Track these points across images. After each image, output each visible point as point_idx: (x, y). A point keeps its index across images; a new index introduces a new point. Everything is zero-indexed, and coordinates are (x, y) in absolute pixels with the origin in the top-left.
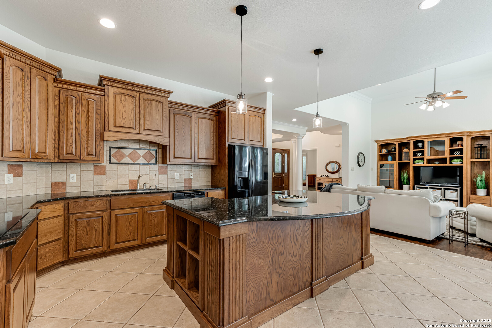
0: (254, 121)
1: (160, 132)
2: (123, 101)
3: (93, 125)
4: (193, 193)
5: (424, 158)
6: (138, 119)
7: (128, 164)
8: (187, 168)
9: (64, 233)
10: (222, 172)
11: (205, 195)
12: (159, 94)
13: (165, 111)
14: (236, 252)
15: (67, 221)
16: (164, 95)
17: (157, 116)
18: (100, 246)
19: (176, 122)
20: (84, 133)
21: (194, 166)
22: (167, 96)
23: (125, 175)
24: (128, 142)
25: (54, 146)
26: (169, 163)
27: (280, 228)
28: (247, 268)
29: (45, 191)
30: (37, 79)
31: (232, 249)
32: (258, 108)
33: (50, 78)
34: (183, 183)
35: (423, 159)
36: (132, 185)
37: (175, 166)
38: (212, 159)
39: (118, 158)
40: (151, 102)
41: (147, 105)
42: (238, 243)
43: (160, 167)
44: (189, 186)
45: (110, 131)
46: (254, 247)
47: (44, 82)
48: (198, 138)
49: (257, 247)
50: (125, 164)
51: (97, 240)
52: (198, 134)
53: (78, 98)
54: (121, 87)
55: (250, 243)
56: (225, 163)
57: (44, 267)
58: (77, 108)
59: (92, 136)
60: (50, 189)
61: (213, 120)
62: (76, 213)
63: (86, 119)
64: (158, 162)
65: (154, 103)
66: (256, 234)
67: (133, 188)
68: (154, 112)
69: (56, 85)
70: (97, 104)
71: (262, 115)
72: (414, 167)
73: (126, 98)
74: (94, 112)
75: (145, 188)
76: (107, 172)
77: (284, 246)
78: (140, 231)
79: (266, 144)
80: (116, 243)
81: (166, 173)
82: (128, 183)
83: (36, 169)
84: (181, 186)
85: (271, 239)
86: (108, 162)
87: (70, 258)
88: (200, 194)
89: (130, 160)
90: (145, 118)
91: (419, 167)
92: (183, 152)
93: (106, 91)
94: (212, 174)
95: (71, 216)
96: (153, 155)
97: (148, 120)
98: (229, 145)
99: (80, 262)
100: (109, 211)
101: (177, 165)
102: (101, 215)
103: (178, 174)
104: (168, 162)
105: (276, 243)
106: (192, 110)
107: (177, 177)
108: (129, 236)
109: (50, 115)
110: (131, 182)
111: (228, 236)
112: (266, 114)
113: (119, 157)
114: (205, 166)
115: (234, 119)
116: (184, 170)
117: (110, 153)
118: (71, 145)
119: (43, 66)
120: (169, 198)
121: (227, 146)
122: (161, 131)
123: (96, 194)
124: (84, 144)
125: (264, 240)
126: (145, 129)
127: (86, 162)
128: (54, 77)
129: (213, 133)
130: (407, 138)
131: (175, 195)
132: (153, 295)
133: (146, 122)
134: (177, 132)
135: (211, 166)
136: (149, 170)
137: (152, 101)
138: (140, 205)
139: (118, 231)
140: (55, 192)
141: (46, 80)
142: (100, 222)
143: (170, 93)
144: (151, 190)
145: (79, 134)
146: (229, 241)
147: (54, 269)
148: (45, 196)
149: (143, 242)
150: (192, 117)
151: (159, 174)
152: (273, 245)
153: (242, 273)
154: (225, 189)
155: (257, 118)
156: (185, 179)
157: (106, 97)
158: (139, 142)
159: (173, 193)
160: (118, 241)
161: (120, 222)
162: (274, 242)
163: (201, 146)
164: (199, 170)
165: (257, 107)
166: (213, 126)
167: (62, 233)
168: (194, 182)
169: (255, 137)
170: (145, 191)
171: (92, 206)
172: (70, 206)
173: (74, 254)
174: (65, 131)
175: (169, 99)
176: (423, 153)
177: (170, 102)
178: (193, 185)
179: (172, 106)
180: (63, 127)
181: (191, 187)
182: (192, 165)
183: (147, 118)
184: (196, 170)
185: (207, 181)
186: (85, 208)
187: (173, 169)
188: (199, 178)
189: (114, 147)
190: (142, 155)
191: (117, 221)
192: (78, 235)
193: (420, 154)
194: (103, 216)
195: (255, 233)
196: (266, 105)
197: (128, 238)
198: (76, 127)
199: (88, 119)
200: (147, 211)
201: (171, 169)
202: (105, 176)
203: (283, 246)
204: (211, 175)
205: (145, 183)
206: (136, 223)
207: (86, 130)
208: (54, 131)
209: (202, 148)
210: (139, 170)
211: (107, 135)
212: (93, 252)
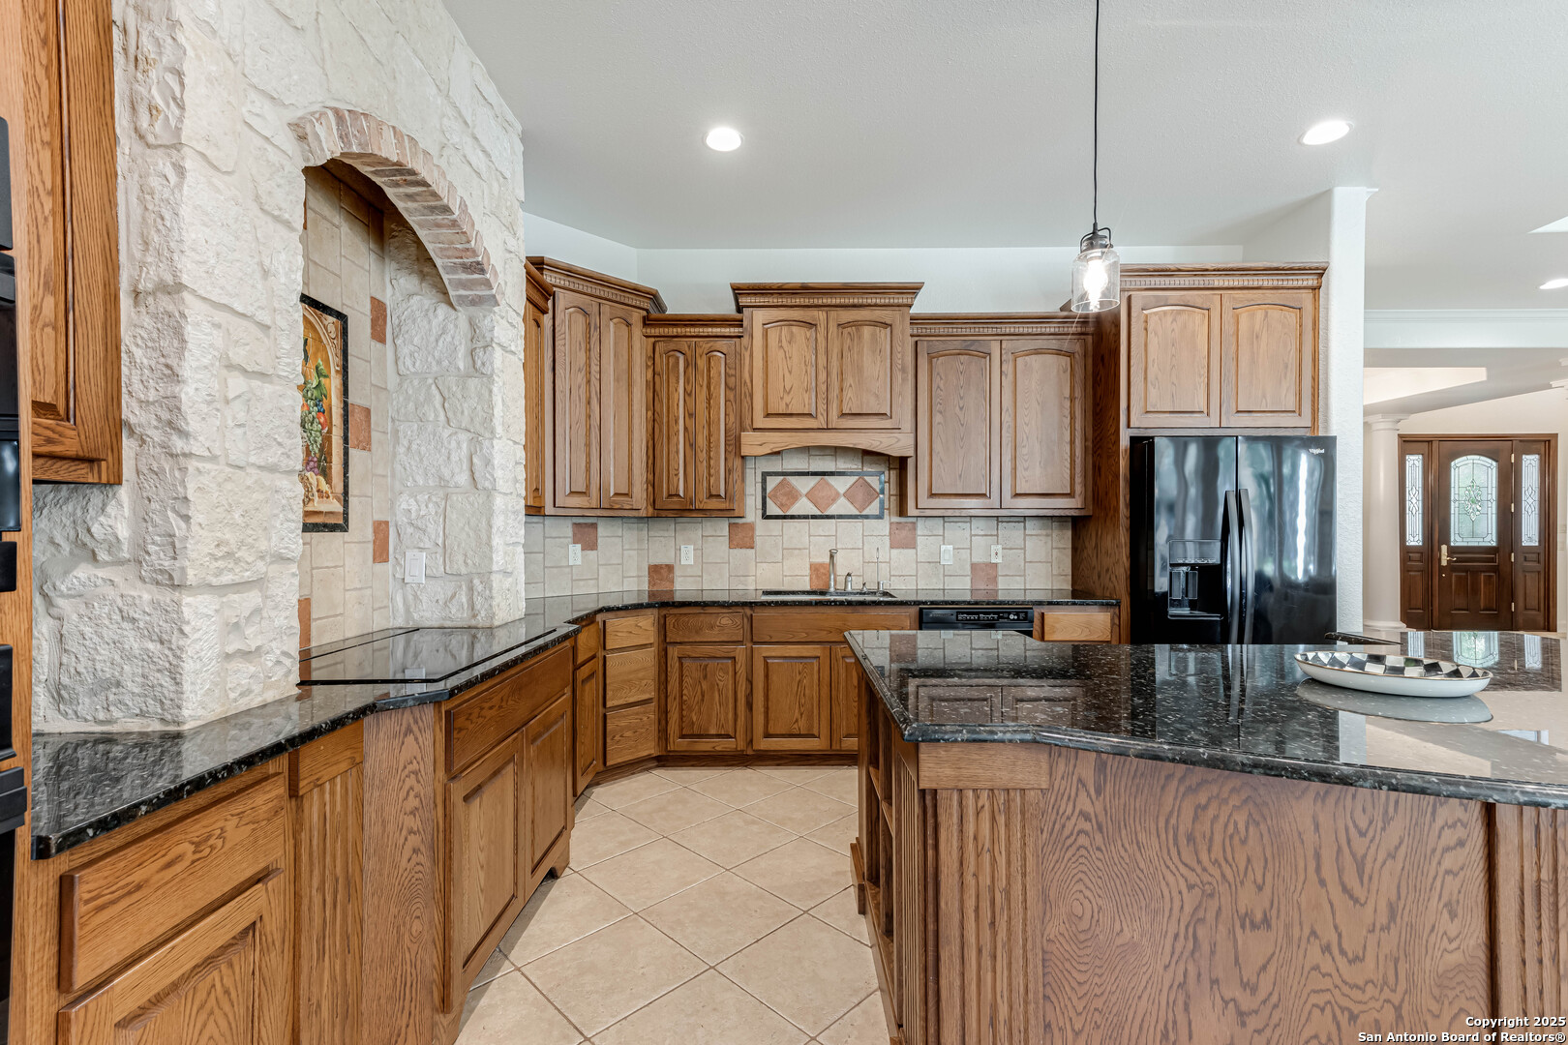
0: (1257, 327)
1: (884, 417)
2: (785, 343)
3: (719, 419)
4: (989, 613)
6: (824, 387)
7: (806, 517)
8: (979, 526)
9: (659, 689)
10: (1108, 542)
11: (1032, 622)
12: (883, 301)
13: (900, 349)
14: (992, 851)
15: (663, 660)
16: (896, 301)
17: (875, 368)
18: (728, 736)
19: (937, 380)
20: (701, 441)
21: (1008, 519)
22: (905, 301)
23: (800, 549)
24: (806, 456)
25: (645, 479)
26: (917, 513)
27: (1245, 801)
28: (1052, 930)
29: (638, 585)
30: (612, 324)
31: (975, 838)
32: (1283, 269)
33: (636, 317)
34: (968, 579)
36: (818, 577)
37: (941, 520)
38: (1071, 495)
39: (783, 502)
40: (858, 330)
41: (849, 340)
42: (1001, 820)
43: (894, 527)
44: (990, 587)
45: (755, 430)
46: (1083, 852)
47: (624, 328)
48: (1012, 424)
49: (1099, 854)
50: (799, 517)
51: (722, 719)
52: (1011, 411)
53: (688, 353)
54: (780, 304)
55: (1066, 832)
56: (1117, 509)
57: (619, 760)
58: (687, 381)
59: (718, 446)
60: (647, 579)
61: (1070, 355)
62: (681, 643)
63: (705, 405)
64: (889, 509)
65: (867, 331)
66: (1097, 803)
67: (818, 586)
68: (867, 359)
69: (648, 330)
70: (728, 361)
71: (1306, 297)
73: (792, 332)
74: (720, 384)
75: (849, 589)
76: (758, 541)
77: (1267, 890)
78: (825, 714)
79: (1326, 421)
80: (767, 735)
81: (911, 544)
82: (808, 572)
83: (620, 534)
84: (961, 588)
85: (1183, 841)
86: (760, 512)
87: (670, 751)
88: (1012, 617)
89: (811, 505)
90: (842, 380)
92: (960, 476)
93: (745, 323)
94: (1075, 549)
95: (670, 649)
96: (875, 490)
97: (851, 386)
98: (1132, 439)
99: (693, 766)
100: (749, 645)
101: (946, 519)
102: (732, 655)
103: (950, 547)
104: (911, 510)
105: (1216, 862)
106: (990, 332)
107: (947, 557)
108: (797, 721)
109: (636, 407)
110: (815, 568)
111: (951, 785)
112: (1328, 288)
113: (784, 500)
114: (1045, 521)
115: (1156, 334)
116: (971, 536)
117: (764, 489)
118: (676, 472)
119: (622, 294)
120: (908, 623)
121: (1124, 442)
122: (889, 414)
123: (735, 598)
124: (703, 468)
125: (1142, 837)
126: (844, 414)
127: (706, 514)
128: (645, 313)
129: (1072, 399)
131: (927, 614)
132: (805, 912)
133: (845, 393)
134: (941, 413)
135: (1070, 519)
136: (863, 536)
137: (861, 325)
138: (823, 636)
139: (770, 703)
140: (655, 589)
141: (629, 325)
142: (730, 673)
143: (913, 289)
144: (864, 594)
145: (691, 445)
146: (961, 803)
147: (641, 771)
148: (638, 595)
149: (834, 747)
150: (990, 354)
151: (892, 547)
152: (1199, 870)
153: (1024, 946)
154: (1118, 604)
155: (1275, 314)
156: (974, 566)
157: (745, 340)
158: (836, 452)
159: (921, 609)
160: (771, 731)
161: (774, 678)
162: (1204, 857)
163: (1025, 451)
164: (1025, 535)
165: (1275, 265)
166: (1072, 375)
167: (652, 687)
168: (1007, 575)
169: (1264, 396)
170: (849, 598)
171: (712, 627)
172: (667, 623)
173: (678, 744)
174: (665, 440)
175: (913, 311)
177: (915, 320)
178: (1002, 584)
179: (924, 330)
180: (661, 431)
181: (997, 591)
182: (997, 517)
183: (849, 380)
184: (1013, 533)
185: (1055, 572)
186: (697, 632)
187: (935, 533)
188: (1025, 562)
189: (773, 473)
190: (842, 491)
191: (767, 676)
192: (684, 697)
194: (735, 658)
195: (1089, 795)
196: (1327, 249)
197: (796, 726)
198: (686, 429)
199: (709, 404)
200: (843, 657)
201: (926, 533)
202: (753, 551)
203: (1260, 888)
204: (1069, 552)
205: (849, 575)
206: (816, 687)
207: (706, 432)
208: (644, 443)
209: (1026, 457)
210: (836, 536)
211: (751, 443)
212: (717, 748)
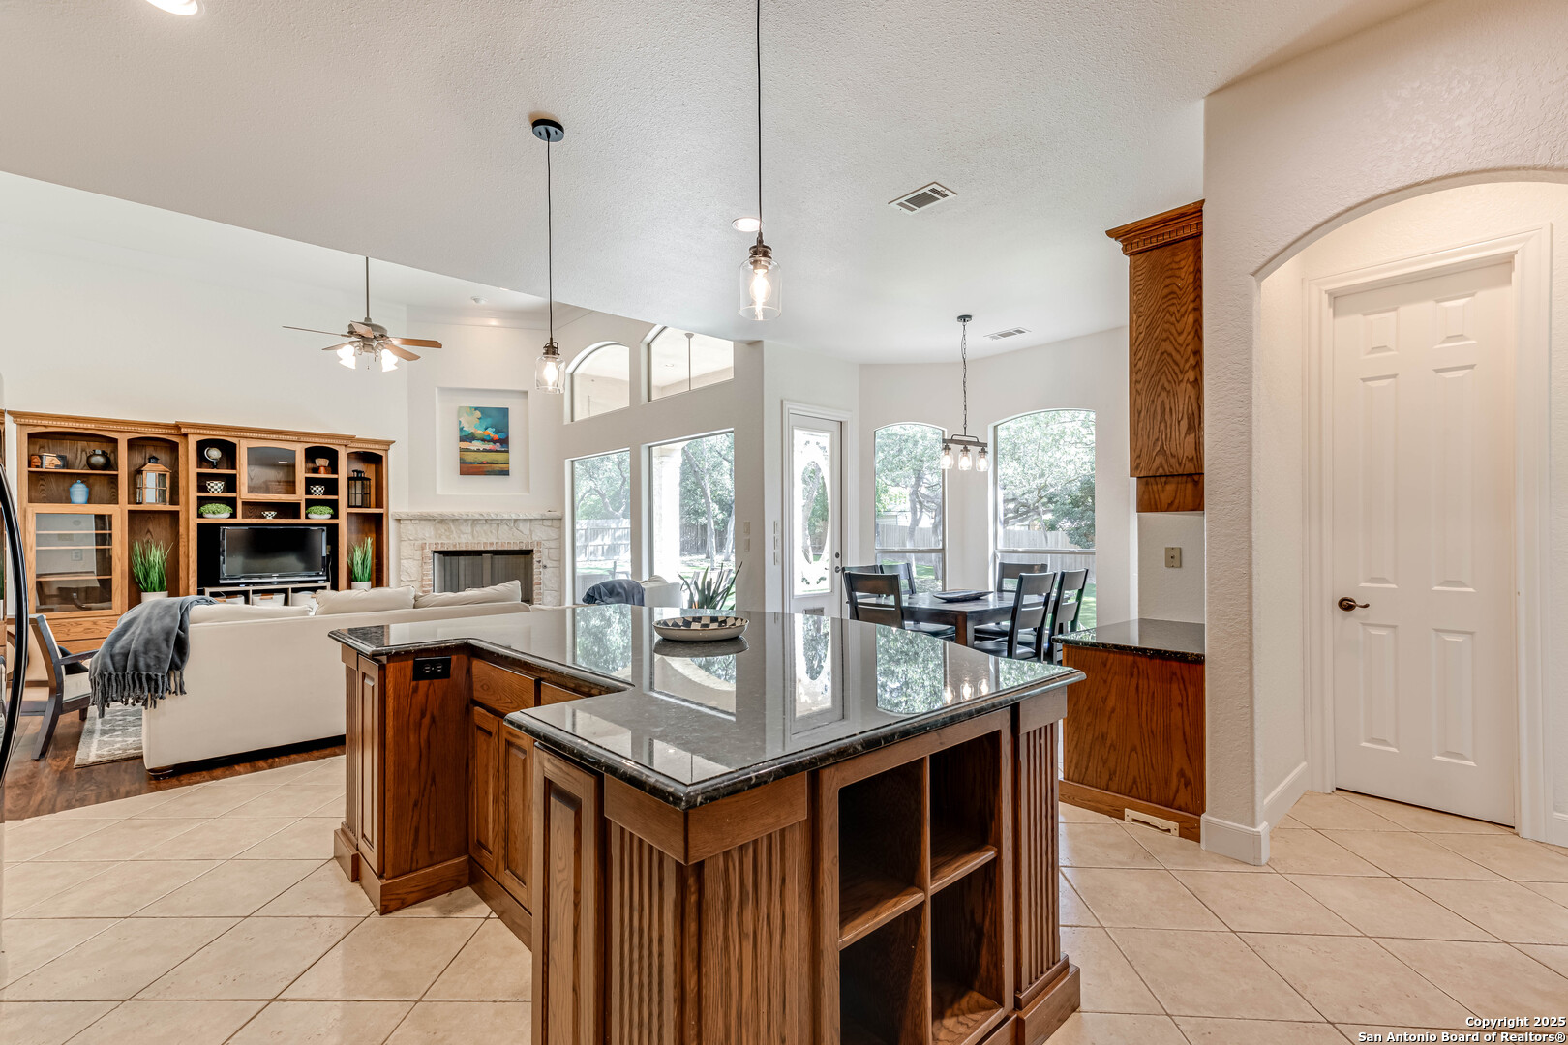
5: (235, 499)
35: (231, 503)
72: (200, 526)
91: (215, 528)
130: (177, 426)
176: (231, 483)
193: (219, 485)
